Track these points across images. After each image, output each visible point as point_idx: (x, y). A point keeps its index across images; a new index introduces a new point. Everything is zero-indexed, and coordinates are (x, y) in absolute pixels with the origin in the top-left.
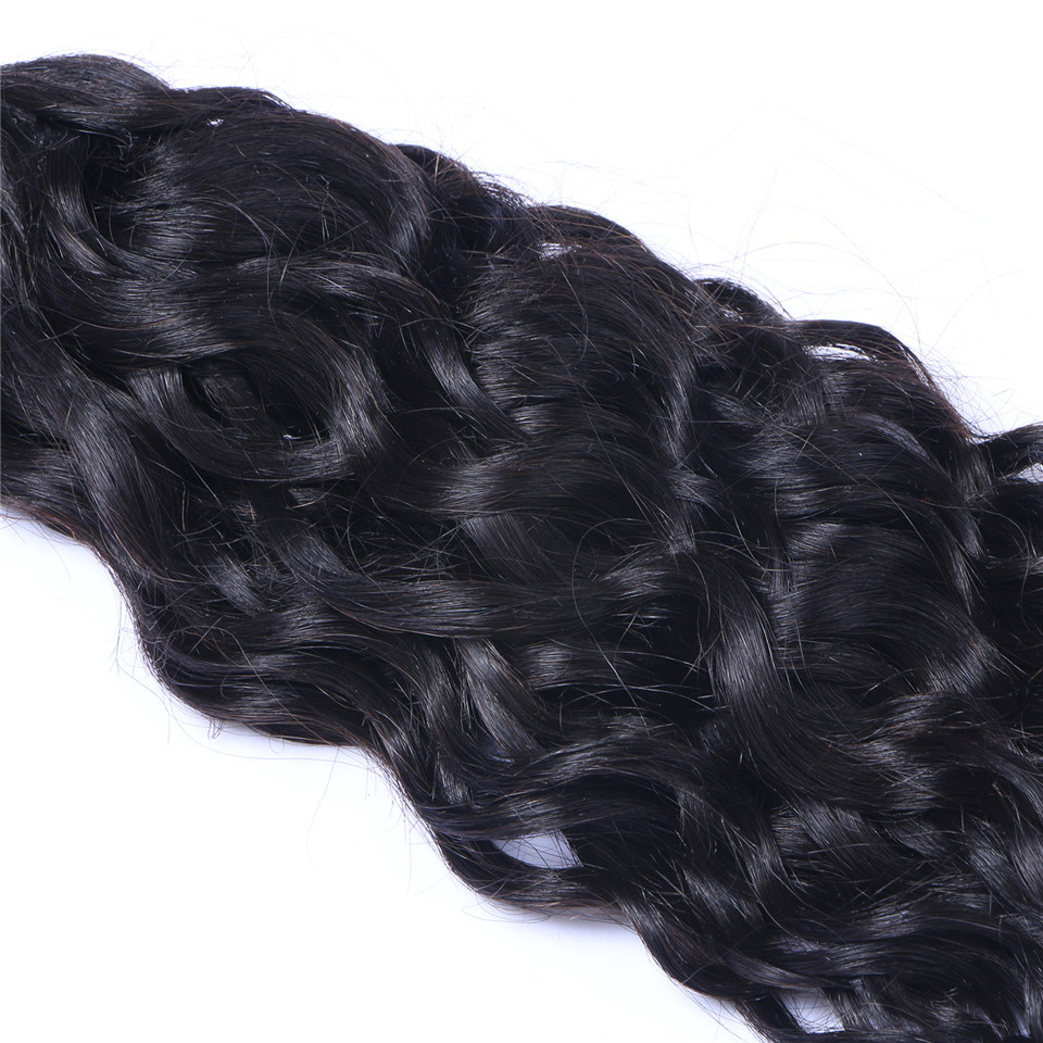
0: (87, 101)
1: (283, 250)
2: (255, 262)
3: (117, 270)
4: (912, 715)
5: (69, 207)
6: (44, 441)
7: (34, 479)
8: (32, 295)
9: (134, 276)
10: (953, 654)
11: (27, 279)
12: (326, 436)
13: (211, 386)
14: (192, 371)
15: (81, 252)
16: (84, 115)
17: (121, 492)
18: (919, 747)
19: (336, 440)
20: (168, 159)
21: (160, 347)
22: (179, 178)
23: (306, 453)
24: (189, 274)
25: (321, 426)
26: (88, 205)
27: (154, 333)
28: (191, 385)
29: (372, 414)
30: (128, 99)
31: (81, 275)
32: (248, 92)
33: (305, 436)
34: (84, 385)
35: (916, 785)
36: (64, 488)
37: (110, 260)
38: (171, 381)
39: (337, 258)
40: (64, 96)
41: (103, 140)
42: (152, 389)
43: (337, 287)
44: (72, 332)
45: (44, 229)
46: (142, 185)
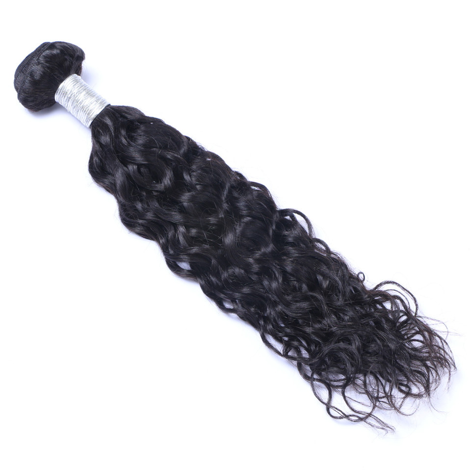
0: (130, 114)
1: (160, 148)
2: (155, 149)
3: (130, 145)
4: (258, 255)
5: (123, 132)
6: (109, 174)
7: (106, 180)
8: (113, 147)
9: (132, 146)
10: (267, 246)
11: (113, 144)
12: (161, 183)
13: (142, 170)
14: (140, 166)
15: (124, 141)
16: (129, 116)
17: (122, 185)
18: (258, 261)
19: (163, 184)
20: (143, 128)
21: (134, 160)
22: (144, 131)
23: (157, 185)
24: (143, 148)
25: (161, 181)
26: (127, 133)
27: (134, 157)
28: (139, 169)
29: (170, 181)
30: (137, 116)
31: (123, 145)
32: (159, 119)
33: (157, 182)
34: (119, 164)
35: (256, 268)
36: (111, 183)
37: (129, 143)
38: (135, 167)
39: (170, 151)
40: (126, 113)
41: (132, 122)
42: (132, 168)
43: (169, 157)
44: (120, 154)
45: (118, 135)
46: (137, 131)
